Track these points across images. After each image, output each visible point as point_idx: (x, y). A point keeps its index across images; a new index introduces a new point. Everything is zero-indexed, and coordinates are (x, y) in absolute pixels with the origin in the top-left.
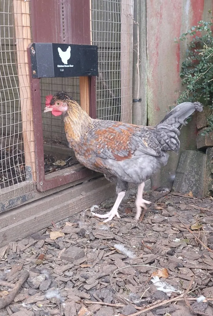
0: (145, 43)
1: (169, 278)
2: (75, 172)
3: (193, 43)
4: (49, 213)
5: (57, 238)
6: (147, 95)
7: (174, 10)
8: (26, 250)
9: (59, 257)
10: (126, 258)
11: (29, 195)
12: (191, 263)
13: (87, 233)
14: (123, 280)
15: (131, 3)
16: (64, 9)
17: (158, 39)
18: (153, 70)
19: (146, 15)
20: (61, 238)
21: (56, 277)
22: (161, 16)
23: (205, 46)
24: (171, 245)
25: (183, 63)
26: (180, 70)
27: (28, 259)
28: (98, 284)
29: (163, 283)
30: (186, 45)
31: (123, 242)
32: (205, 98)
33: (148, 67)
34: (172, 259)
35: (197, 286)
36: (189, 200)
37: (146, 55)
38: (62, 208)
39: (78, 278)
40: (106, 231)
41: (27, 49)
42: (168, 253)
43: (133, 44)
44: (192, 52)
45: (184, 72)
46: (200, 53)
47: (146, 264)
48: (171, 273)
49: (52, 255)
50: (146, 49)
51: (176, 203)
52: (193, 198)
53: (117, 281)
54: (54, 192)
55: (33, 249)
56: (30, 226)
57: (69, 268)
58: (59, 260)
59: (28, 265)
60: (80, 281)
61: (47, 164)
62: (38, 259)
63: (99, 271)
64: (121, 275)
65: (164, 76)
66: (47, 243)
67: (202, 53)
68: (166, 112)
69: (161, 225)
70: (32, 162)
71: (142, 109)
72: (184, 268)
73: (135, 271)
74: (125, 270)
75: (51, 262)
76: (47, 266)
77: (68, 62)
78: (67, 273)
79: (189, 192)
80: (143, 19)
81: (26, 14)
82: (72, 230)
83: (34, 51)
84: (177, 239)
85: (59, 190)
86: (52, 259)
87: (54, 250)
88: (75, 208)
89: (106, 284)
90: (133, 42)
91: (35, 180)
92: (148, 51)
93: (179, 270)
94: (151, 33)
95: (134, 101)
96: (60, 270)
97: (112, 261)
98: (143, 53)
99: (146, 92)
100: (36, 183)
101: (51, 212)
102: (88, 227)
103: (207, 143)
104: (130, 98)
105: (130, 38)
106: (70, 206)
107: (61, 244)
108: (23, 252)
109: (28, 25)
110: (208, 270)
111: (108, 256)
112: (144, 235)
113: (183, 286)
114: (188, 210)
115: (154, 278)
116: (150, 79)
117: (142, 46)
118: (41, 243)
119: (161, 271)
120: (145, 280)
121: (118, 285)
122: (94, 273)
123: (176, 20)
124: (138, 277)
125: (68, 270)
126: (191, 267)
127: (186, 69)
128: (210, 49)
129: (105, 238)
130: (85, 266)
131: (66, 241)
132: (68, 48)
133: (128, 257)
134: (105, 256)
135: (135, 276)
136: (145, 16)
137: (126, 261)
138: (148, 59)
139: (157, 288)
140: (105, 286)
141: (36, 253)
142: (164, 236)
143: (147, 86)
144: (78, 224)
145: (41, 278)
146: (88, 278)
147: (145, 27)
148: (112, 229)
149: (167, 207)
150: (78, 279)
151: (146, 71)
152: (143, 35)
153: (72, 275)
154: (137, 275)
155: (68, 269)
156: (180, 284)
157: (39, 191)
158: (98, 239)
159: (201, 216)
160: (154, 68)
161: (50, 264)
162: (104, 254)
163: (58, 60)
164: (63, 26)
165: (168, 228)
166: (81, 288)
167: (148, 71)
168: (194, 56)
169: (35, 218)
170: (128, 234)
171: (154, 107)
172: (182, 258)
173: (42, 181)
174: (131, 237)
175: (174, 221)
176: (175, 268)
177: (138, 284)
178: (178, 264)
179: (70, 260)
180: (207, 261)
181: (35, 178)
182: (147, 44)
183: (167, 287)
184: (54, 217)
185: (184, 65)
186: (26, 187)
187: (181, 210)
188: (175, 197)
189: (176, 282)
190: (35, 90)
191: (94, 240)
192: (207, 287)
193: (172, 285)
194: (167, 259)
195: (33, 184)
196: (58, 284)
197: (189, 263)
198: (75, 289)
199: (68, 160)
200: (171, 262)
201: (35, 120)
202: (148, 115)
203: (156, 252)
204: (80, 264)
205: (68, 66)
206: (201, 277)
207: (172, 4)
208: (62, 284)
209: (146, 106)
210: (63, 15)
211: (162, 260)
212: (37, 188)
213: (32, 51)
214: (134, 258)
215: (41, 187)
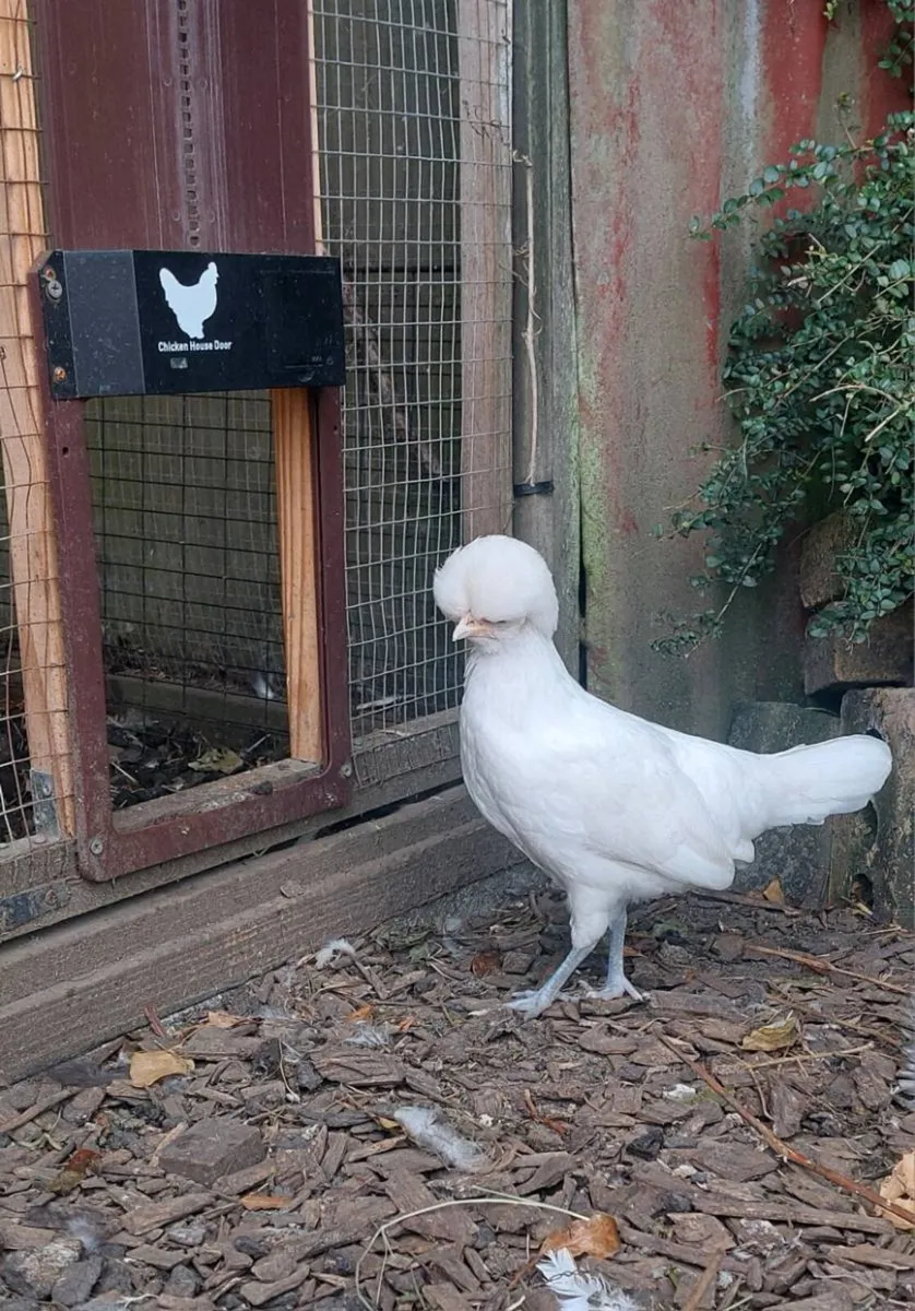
0: (567, 243)
1: (624, 1257)
2: (253, 797)
3: (773, 236)
4: (134, 970)
5: (160, 1082)
6: (579, 466)
7: (688, 97)
8: (21, 1132)
9: (155, 1160)
10: (443, 1169)
11: (43, 897)
12: (727, 1192)
13: (291, 1057)
14: (416, 1265)
15: (498, 73)
16: (194, 105)
17: (622, 225)
18: (604, 359)
19: (569, 124)
20: (175, 1081)
21: (130, 1248)
22: (634, 125)
23: (816, 249)
24: (651, 1114)
25: (737, 324)
26: (723, 354)
27: (22, 1171)
28: (308, 1278)
29: (591, 1281)
30: (748, 248)
31: (445, 1099)
32: (829, 472)
33: (582, 344)
34: (647, 1176)
35: (741, 1294)
36: (762, 918)
37: (569, 296)
38: (192, 950)
39: (219, 1253)
40: (375, 1049)
41: (29, 276)
42: (631, 1150)
43: (510, 247)
44: (774, 278)
45: (739, 365)
46: (794, 281)
47: (527, 1195)
48: (634, 1236)
49: (130, 1154)
50: (569, 268)
51: (702, 931)
52: (781, 911)
53: (392, 1268)
54: (161, 883)
55: (49, 1127)
56: (48, 1029)
57: (190, 1209)
58: (154, 1173)
59: (19, 1196)
60: (227, 1266)
61: (166, 767)
62: (67, 1168)
63: (317, 1226)
64: (414, 1241)
65: (654, 384)
66: (114, 1103)
67: (804, 278)
68: (659, 537)
69: (620, 1027)
70: (54, 757)
71: (554, 527)
72: (694, 1215)
73: (475, 1226)
74: (429, 1219)
75: (120, 1183)
76: (99, 1201)
77: (204, 331)
78: (179, 1232)
79: (766, 882)
80: (558, 139)
81: (22, 130)
82: (228, 1045)
83: (59, 285)
84: (680, 1087)
85: (181, 872)
86: (123, 1169)
87: (142, 1132)
88: (250, 951)
89: (341, 1282)
90: (509, 240)
91: (70, 830)
92: (581, 276)
93: (669, 1222)
94: (589, 198)
95: (519, 491)
96: (148, 1217)
97: (382, 1179)
98: (558, 286)
99: (574, 452)
100: (75, 843)
101: (142, 967)
102: (298, 1034)
103: (842, 668)
104: (501, 478)
105: (498, 226)
106: (229, 944)
107: (172, 1106)
108: (6, 1139)
109: (30, 178)
110: (797, 1224)
111: (364, 1160)
112: (537, 1069)
113: (677, 1295)
114: (749, 960)
115: (553, 1258)
116: (593, 397)
117: (553, 255)
118: (89, 1099)
119: (586, 1227)
120: (516, 1267)
121: (392, 1287)
122: (293, 1233)
123: (699, 143)
124: (483, 1252)
125: (187, 1218)
126: (725, 1211)
127: (749, 349)
128: (834, 261)
129: (366, 1081)
130: (264, 1202)
131: (199, 1092)
132: (207, 268)
133: (451, 1166)
134: (351, 1159)
135: (473, 1247)
136: (564, 128)
137: (441, 1183)
138: (582, 310)
139: (559, 1301)
140: (333, 1290)
141: (64, 1144)
142: (627, 1076)
143: (581, 426)
144: (258, 1022)
145: (62, 1251)
146: (266, 1255)
147: (566, 174)
148: (401, 1044)
149: (659, 948)
150: (222, 1258)
151: (571, 362)
152: (556, 211)
153: (198, 1241)
154: (480, 1244)
155: (188, 1215)
156: (664, 1286)
157: (90, 881)
158: (336, 1083)
159: (804, 991)
160: (609, 349)
161: (115, 1189)
162: (346, 1152)
163: (161, 320)
164: (191, 179)
165: (649, 1039)
166: (230, 1297)
167: (581, 361)
168: (783, 294)
169: (71, 994)
170: (471, 1066)
171: (612, 518)
172: (695, 1171)
173: (99, 835)
174: (481, 1079)
175: (678, 1007)
176: (653, 1217)
177: (483, 1282)
178: (670, 1197)
179: (202, 1176)
180: (800, 1188)
181: (69, 822)
182: (576, 250)
183: (604, 1299)
184: (155, 989)
185: (741, 334)
186: (30, 861)
187: (721, 962)
188: (701, 903)
189: (651, 1276)
190: (65, 450)
191: (317, 1090)
192: (784, 1300)
193: (627, 1292)
194: (627, 1176)
195: (63, 849)
196: (137, 1277)
197: (717, 1193)
198: (203, 1299)
199: (249, 750)
200: (642, 1187)
201: (67, 575)
202: (586, 550)
203: (583, 1142)
204: (243, 1194)
205: (208, 346)
206: (763, 1257)
207: (681, 74)
208: (152, 1278)
209: (576, 515)
210: (189, 132)
211: (600, 1178)
212: (77, 868)
213: (50, 286)
214: (475, 1170)
215: (94, 860)
